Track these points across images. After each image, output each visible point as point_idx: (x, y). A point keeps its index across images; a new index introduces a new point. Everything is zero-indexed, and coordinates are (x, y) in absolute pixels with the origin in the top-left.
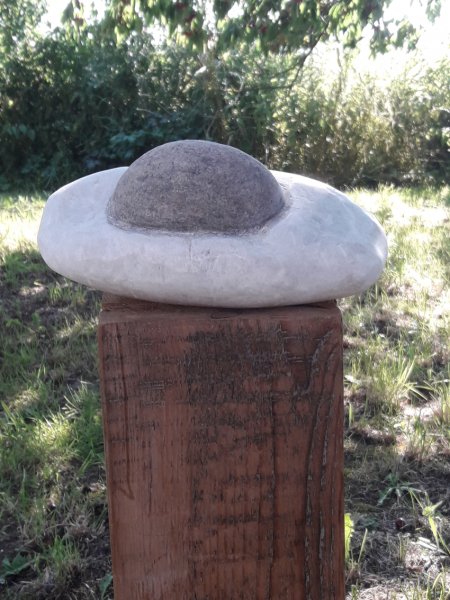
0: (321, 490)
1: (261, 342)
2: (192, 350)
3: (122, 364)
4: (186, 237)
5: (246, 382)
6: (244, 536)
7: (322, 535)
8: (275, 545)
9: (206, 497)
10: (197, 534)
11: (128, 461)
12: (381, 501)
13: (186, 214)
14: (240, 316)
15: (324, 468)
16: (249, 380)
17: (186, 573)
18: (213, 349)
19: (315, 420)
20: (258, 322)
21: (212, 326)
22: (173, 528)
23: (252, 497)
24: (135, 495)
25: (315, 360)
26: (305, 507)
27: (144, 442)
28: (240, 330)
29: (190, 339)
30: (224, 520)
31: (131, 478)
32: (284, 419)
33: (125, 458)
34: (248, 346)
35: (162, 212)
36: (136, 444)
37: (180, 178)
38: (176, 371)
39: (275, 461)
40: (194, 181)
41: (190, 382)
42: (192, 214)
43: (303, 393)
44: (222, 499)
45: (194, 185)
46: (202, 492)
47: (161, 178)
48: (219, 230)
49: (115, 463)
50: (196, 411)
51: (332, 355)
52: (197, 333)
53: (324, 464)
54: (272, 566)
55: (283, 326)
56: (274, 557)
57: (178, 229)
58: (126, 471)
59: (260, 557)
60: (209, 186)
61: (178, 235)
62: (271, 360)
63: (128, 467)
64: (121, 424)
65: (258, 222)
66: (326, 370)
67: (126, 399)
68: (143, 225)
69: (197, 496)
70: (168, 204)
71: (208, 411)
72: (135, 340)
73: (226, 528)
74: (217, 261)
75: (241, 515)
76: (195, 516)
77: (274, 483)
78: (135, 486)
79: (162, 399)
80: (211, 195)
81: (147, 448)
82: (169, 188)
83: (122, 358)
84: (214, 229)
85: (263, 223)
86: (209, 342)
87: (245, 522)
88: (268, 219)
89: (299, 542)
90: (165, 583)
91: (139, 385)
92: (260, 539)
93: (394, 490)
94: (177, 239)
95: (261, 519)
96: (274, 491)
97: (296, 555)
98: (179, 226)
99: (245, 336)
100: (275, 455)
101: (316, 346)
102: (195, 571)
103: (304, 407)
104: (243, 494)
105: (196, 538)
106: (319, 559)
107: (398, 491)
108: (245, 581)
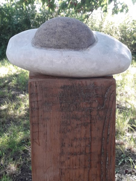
0: (107, 143)
1: (87, 89)
2: (62, 92)
3: (37, 96)
4: (61, 51)
5: (81, 104)
6: (79, 160)
7: (107, 160)
8: (90, 163)
9: (66, 145)
10: (63, 159)
11: (39, 132)
12: (120, 164)
13: (61, 42)
14: (80, 80)
15: (108, 135)
16: (82, 103)
17: (58, 173)
18: (69, 92)
19: (105, 118)
20: (86, 82)
21: (69, 83)
22: (54, 156)
23: (83, 146)
24: (41, 144)
25: (106, 96)
26: (101, 150)
27: (44, 125)
28: (79, 85)
29: (62, 88)
30: (72, 154)
31: (39, 138)
32: (94, 118)
33: (37, 130)
34: (82, 91)
35: (52, 42)
36: (41, 126)
37: (59, 29)
38: (56, 99)
39: (91, 132)
40: (64, 30)
41: (61, 103)
42: (63, 42)
43: (102, 108)
44: (72, 146)
45: (64, 32)
46: (65, 143)
47: (52, 29)
48: (72, 48)
49: (34, 132)
50: (63, 114)
51: (112, 94)
52: (64, 86)
53: (108, 134)
54: (89, 171)
55: (95, 84)
56: (90, 168)
57: (58, 48)
58: (37, 135)
59: (85, 168)
60: (69, 32)
61: (58, 50)
62: (90, 96)
63: (38, 134)
64: (36, 118)
65: (86, 46)
66: (110, 100)
67: (38, 109)
68: (45, 47)
69: (63, 145)
70: (54, 38)
71: (67, 114)
72: (42, 87)
73: (73, 157)
74: (72, 59)
75: (78, 152)
76: (62, 152)
77: (90, 140)
78: (41, 141)
79: (51, 109)
80: (70, 35)
81: (45, 127)
82: (55, 33)
83: (37, 94)
84: (71, 48)
85: (88, 47)
86: (69, 89)
87: (80, 154)
88: (90, 45)
89: (99, 162)
90: (51, 177)
91: (43, 104)
92: (85, 161)
93: (124, 160)
94: (57, 51)
95: (86, 154)
96: (90, 143)
97: (98, 167)
98: (58, 47)
99: (81, 87)
100: (91, 130)
101: (106, 91)
102: (62, 172)
103: (102, 113)
104: (79, 145)
105: (62, 160)
106: (106, 169)
107: (125, 160)
108: (80, 176)
